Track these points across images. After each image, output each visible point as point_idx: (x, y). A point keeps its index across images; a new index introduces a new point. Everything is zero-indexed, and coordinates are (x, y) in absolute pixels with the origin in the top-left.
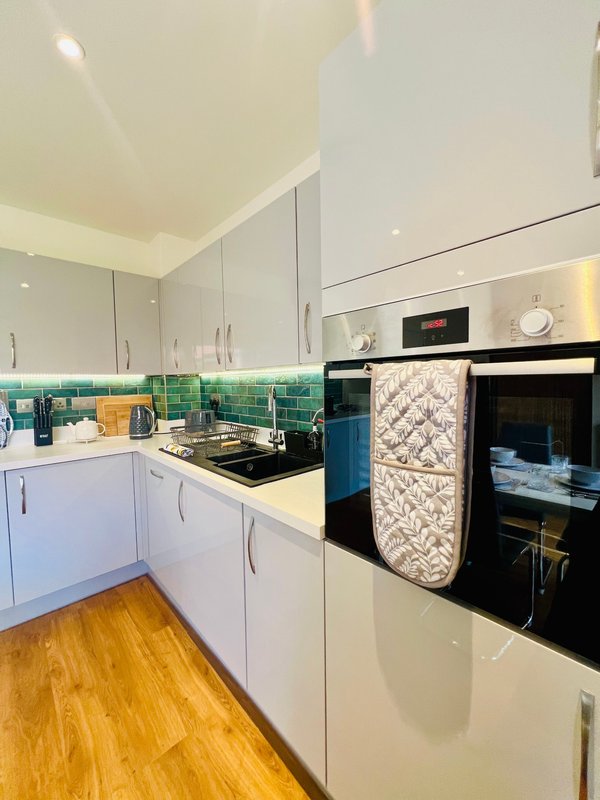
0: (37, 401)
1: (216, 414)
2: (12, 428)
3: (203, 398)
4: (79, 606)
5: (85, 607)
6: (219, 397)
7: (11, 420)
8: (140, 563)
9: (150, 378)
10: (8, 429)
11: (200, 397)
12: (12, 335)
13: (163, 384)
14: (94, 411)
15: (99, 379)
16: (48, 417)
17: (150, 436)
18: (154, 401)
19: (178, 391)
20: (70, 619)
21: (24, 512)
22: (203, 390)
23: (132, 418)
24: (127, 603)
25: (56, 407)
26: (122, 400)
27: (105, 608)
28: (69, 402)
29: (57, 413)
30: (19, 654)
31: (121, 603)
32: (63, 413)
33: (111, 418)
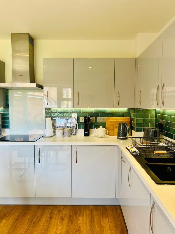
0: (85, 118)
1: (160, 131)
2: (78, 128)
3: (156, 121)
4: (92, 208)
5: (94, 209)
6: (163, 122)
7: (78, 125)
8: (117, 199)
9: (130, 110)
10: (77, 128)
11: (154, 120)
12: (78, 92)
13: (135, 113)
14: (105, 123)
15: (108, 110)
16: (88, 125)
17: (127, 139)
18: (131, 120)
19: (142, 116)
20: (88, 212)
21: (76, 163)
22: (156, 117)
23: (119, 129)
24: (109, 216)
25: (91, 121)
26: (116, 120)
27: (101, 213)
28: (96, 119)
29: (92, 123)
30: (71, 217)
31: (106, 214)
32: (94, 123)
33: (111, 127)
